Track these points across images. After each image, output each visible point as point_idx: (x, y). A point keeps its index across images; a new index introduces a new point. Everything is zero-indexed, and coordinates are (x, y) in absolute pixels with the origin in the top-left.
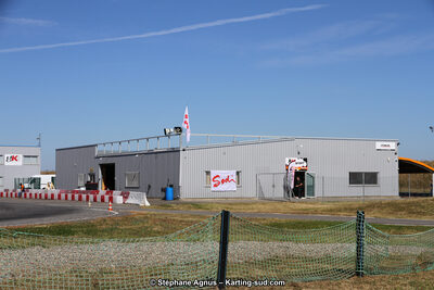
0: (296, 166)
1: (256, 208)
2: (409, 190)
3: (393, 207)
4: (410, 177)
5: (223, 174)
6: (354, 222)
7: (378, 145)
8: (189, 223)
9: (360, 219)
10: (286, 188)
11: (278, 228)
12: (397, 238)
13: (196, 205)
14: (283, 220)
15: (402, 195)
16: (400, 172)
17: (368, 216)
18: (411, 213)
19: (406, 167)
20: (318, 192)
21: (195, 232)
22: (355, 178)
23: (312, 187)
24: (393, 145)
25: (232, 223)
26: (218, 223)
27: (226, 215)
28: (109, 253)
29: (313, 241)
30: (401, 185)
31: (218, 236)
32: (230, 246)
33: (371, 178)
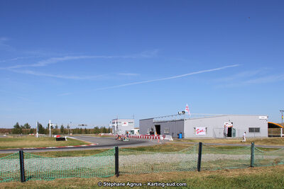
0: (229, 125)
1: (213, 141)
2: (272, 135)
3: (265, 141)
4: (272, 129)
5: (201, 129)
6: (250, 146)
7: (260, 117)
8: (187, 147)
9: (252, 146)
10: (224, 134)
11: (221, 149)
12: (267, 152)
13: (190, 140)
14: (223, 146)
15: (269, 136)
16: (269, 127)
17: (255, 144)
18: (273, 143)
19: (271, 126)
20: (237, 135)
21: (190, 150)
22: (251, 130)
23: (234, 134)
24: (266, 117)
25: (203, 147)
26: (198, 147)
27: (201, 144)
28: (157, 157)
29: (235, 154)
30: (269, 132)
31: (198, 152)
32: (202, 155)
33: (257, 130)
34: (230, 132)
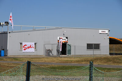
0: (62, 41)
1: (44, 60)
2: (114, 52)
3: (106, 59)
4: (114, 46)
5: (28, 44)
6: (88, 66)
7: (100, 31)
8: (11, 67)
9: (91, 65)
10: (58, 51)
11: (54, 69)
12: (108, 74)
13: (15, 58)
14: (56, 66)
15: (110, 54)
16: (110, 43)
17: (95, 64)
18: (114, 62)
19: (112, 41)
20: (73, 53)
21: (14, 71)
22: (90, 46)
23: (70, 50)
24: (107, 32)
25: (32, 67)
26: (26, 67)
27: (29, 63)
29: (70, 75)
30: (110, 49)
31: (25, 73)
32: (31, 78)
33: (97, 47)
34: (64, 49)
